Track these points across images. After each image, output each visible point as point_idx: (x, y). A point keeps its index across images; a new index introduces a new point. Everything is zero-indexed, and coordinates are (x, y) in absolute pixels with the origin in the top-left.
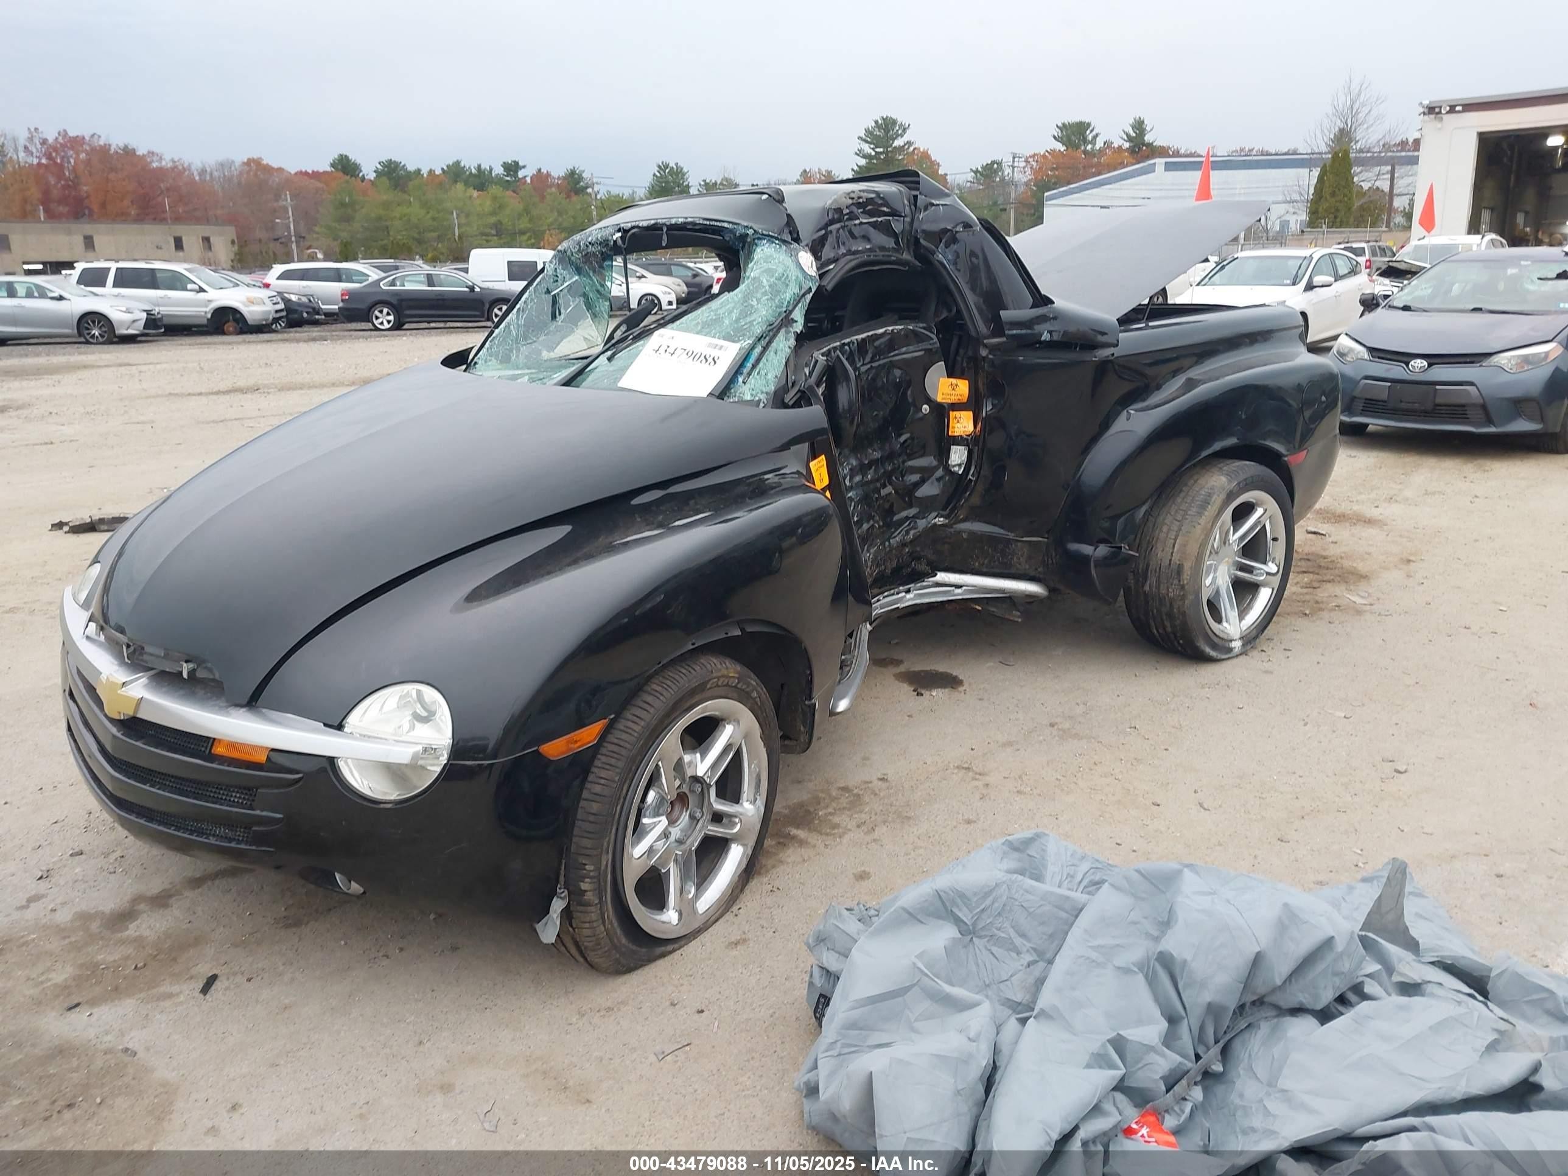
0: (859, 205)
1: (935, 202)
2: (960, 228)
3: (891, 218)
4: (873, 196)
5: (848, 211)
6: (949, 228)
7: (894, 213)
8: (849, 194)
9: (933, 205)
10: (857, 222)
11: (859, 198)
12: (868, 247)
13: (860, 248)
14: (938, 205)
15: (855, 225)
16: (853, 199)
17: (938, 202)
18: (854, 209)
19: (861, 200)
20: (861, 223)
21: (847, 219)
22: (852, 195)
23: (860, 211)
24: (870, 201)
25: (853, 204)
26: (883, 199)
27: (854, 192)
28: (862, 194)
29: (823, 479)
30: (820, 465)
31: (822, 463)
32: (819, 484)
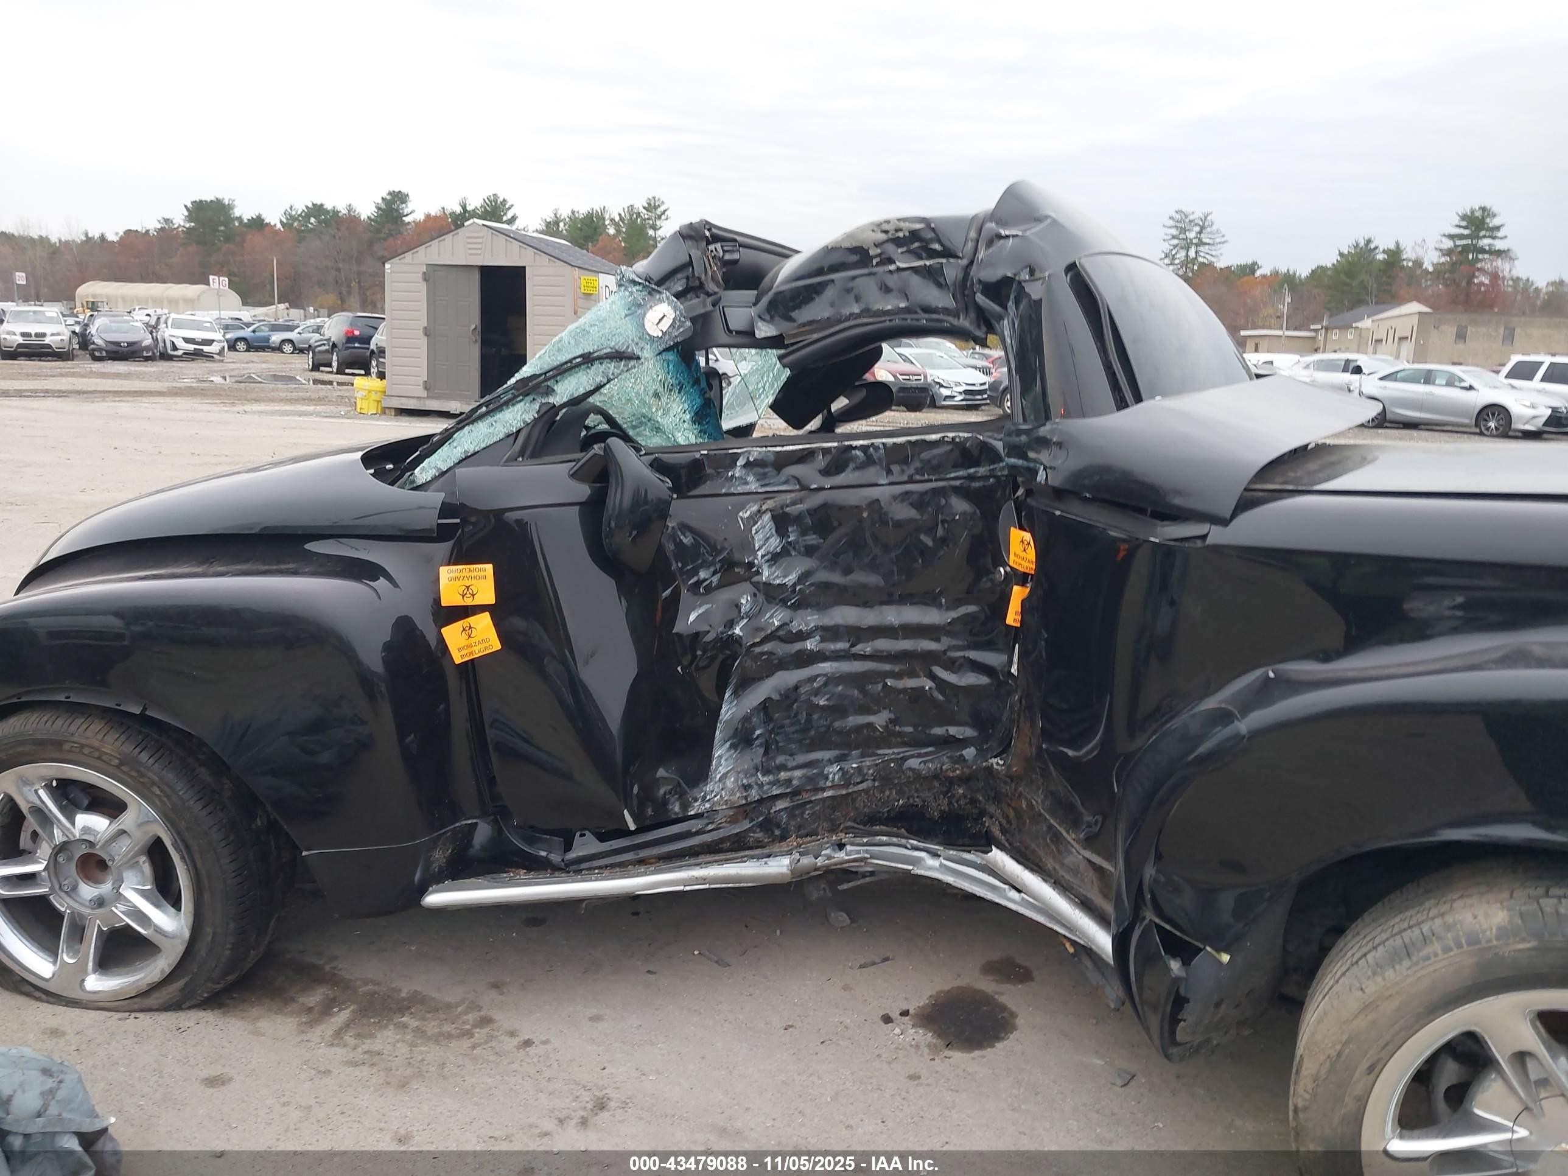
0: (897, 242)
1: (1003, 232)
2: (1025, 276)
3: (944, 261)
4: (918, 226)
5: (879, 251)
6: (1009, 275)
7: (948, 253)
8: (879, 225)
9: (1000, 237)
10: (892, 267)
11: (897, 230)
12: (902, 305)
13: (889, 307)
14: (1007, 237)
15: (891, 272)
16: (886, 232)
17: (1007, 233)
18: (891, 249)
19: (901, 234)
20: (899, 269)
21: (878, 264)
22: (885, 227)
23: (900, 250)
24: (914, 235)
25: (887, 241)
26: (933, 230)
27: (888, 222)
28: (902, 225)
29: (473, 595)
30: (472, 574)
31: (483, 574)
32: (450, 597)
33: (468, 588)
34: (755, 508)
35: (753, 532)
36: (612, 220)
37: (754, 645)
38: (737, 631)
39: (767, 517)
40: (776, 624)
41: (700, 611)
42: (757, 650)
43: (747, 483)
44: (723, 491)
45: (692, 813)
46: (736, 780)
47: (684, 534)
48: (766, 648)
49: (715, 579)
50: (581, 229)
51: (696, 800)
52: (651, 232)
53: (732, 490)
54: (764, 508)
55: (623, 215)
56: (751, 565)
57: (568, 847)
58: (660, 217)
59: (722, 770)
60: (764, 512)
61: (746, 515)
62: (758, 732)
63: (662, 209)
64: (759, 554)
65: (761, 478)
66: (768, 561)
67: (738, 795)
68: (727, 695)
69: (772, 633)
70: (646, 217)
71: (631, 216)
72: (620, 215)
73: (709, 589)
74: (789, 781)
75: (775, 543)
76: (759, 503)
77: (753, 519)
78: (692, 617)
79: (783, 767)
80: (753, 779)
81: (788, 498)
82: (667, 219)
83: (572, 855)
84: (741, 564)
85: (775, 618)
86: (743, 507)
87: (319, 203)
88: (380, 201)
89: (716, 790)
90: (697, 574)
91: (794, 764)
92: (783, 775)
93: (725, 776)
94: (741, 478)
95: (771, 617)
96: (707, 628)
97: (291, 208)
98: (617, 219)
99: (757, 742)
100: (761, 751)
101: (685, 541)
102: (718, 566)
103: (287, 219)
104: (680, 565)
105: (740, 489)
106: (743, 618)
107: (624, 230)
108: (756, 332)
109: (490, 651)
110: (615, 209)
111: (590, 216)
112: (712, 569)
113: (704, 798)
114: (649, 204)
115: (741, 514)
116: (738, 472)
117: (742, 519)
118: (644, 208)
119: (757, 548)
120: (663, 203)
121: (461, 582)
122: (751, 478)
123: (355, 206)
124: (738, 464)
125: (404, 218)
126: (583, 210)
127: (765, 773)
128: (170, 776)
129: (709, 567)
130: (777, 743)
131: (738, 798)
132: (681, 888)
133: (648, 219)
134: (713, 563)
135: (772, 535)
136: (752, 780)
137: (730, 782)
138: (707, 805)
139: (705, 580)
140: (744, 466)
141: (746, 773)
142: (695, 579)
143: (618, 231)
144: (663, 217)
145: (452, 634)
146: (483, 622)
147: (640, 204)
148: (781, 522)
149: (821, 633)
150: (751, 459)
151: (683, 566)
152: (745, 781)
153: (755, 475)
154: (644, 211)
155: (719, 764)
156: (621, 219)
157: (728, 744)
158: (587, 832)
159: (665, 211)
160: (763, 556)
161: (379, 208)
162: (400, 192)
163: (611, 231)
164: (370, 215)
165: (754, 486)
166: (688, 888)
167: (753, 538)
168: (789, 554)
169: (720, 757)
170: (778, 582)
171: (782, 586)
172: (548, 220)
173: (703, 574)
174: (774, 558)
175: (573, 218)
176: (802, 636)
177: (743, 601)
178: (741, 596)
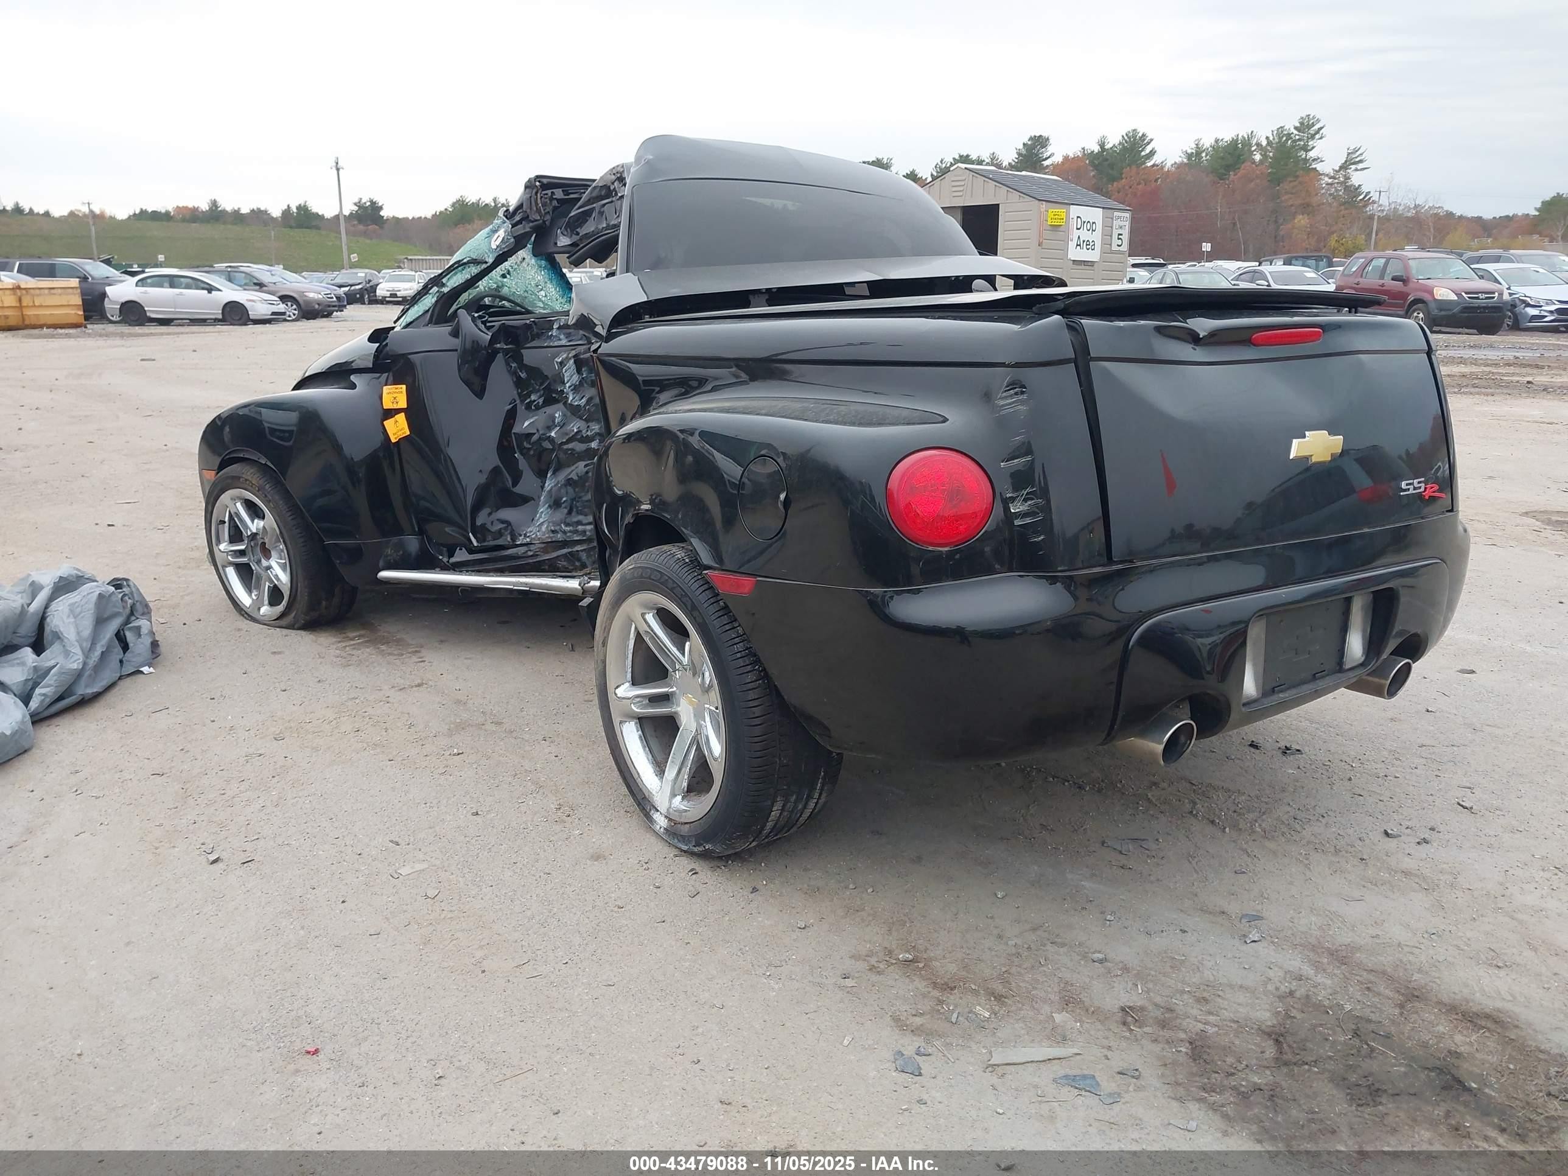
29: (397, 403)
30: (397, 391)
31: (401, 390)
32: (387, 404)
33: (395, 398)
34: (565, 356)
35: (564, 371)
36: (1258, 145)
37: (563, 443)
38: (553, 434)
39: (572, 361)
40: (575, 430)
41: (532, 421)
42: (565, 447)
43: (560, 340)
44: (546, 345)
45: (518, 543)
46: (547, 527)
47: (521, 371)
48: (570, 446)
49: (541, 401)
50: (1222, 158)
51: (521, 535)
52: (1303, 154)
53: (551, 344)
54: (570, 355)
55: (1271, 138)
56: (562, 391)
57: (451, 555)
58: (1313, 137)
59: (541, 520)
60: (570, 359)
61: (559, 360)
62: (564, 499)
63: (1316, 127)
64: (568, 385)
65: (568, 336)
66: (572, 390)
67: (547, 535)
68: (549, 475)
69: (573, 436)
70: (1297, 137)
71: (1280, 138)
72: (1267, 138)
73: (538, 408)
74: (584, 532)
75: (576, 379)
76: (567, 353)
77: (562, 364)
78: (526, 424)
79: (579, 523)
80: (559, 527)
81: (582, 348)
82: (1321, 138)
83: (453, 560)
84: (556, 392)
85: (575, 426)
86: (557, 355)
87: (965, 154)
88: (1021, 147)
89: (534, 531)
90: (530, 397)
91: (587, 522)
92: (580, 528)
93: (542, 524)
94: (556, 336)
95: (573, 427)
96: (535, 431)
97: (941, 162)
98: (1264, 143)
99: (563, 505)
100: (566, 511)
101: (522, 376)
102: (542, 392)
103: (937, 172)
104: (519, 391)
105: (556, 344)
106: (556, 426)
107: (1271, 154)
108: (558, 243)
109: (404, 435)
110: (1264, 133)
111: (1234, 142)
112: (538, 394)
113: (525, 535)
114: (1302, 124)
115: (556, 359)
116: (554, 332)
117: (557, 362)
118: (1296, 128)
119: (566, 382)
120: (1318, 121)
121: (392, 395)
122: (562, 337)
123: (997, 153)
124: (554, 327)
125: (1043, 162)
126: (1227, 136)
127: (567, 525)
128: (277, 497)
129: (537, 393)
130: (577, 507)
131: (547, 537)
132: (512, 587)
133: (1299, 140)
134: (539, 391)
135: (574, 374)
136: (557, 528)
137: (544, 528)
138: (528, 540)
139: (534, 401)
140: (558, 328)
141: (555, 524)
142: (528, 401)
143: (1265, 156)
144: (1317, 136)
145: (389, 424)
146: (401, 418)
147: (1290, 124)
148: (579, 364)
149: (599, 438)
150: (562, 324)
151: (522, 392)
152: (552, 528)
153: (564, 334)
154: (1296, 132)
155: (540, 517)
156: (1269, 143)
157: (547, 506)
158: (463, 549)
159: (1321, 128)
160: (569, 387)
161: (1019, 154)
162: (1041, 136)
163: (1258, 157)
164: (1011, 161)
165: (564, 342)
166: (515, 588)
167: (563, 375)
168: (583, 386)
169: (542, 512)
170: (576, 403)
171: (578, 405)
172: (1189, 151)
173: (533, 397)
174: (576, 389)
175: (1216, 147)
176: (589, 439)
177: (557, 415)
178: (556, 413)
